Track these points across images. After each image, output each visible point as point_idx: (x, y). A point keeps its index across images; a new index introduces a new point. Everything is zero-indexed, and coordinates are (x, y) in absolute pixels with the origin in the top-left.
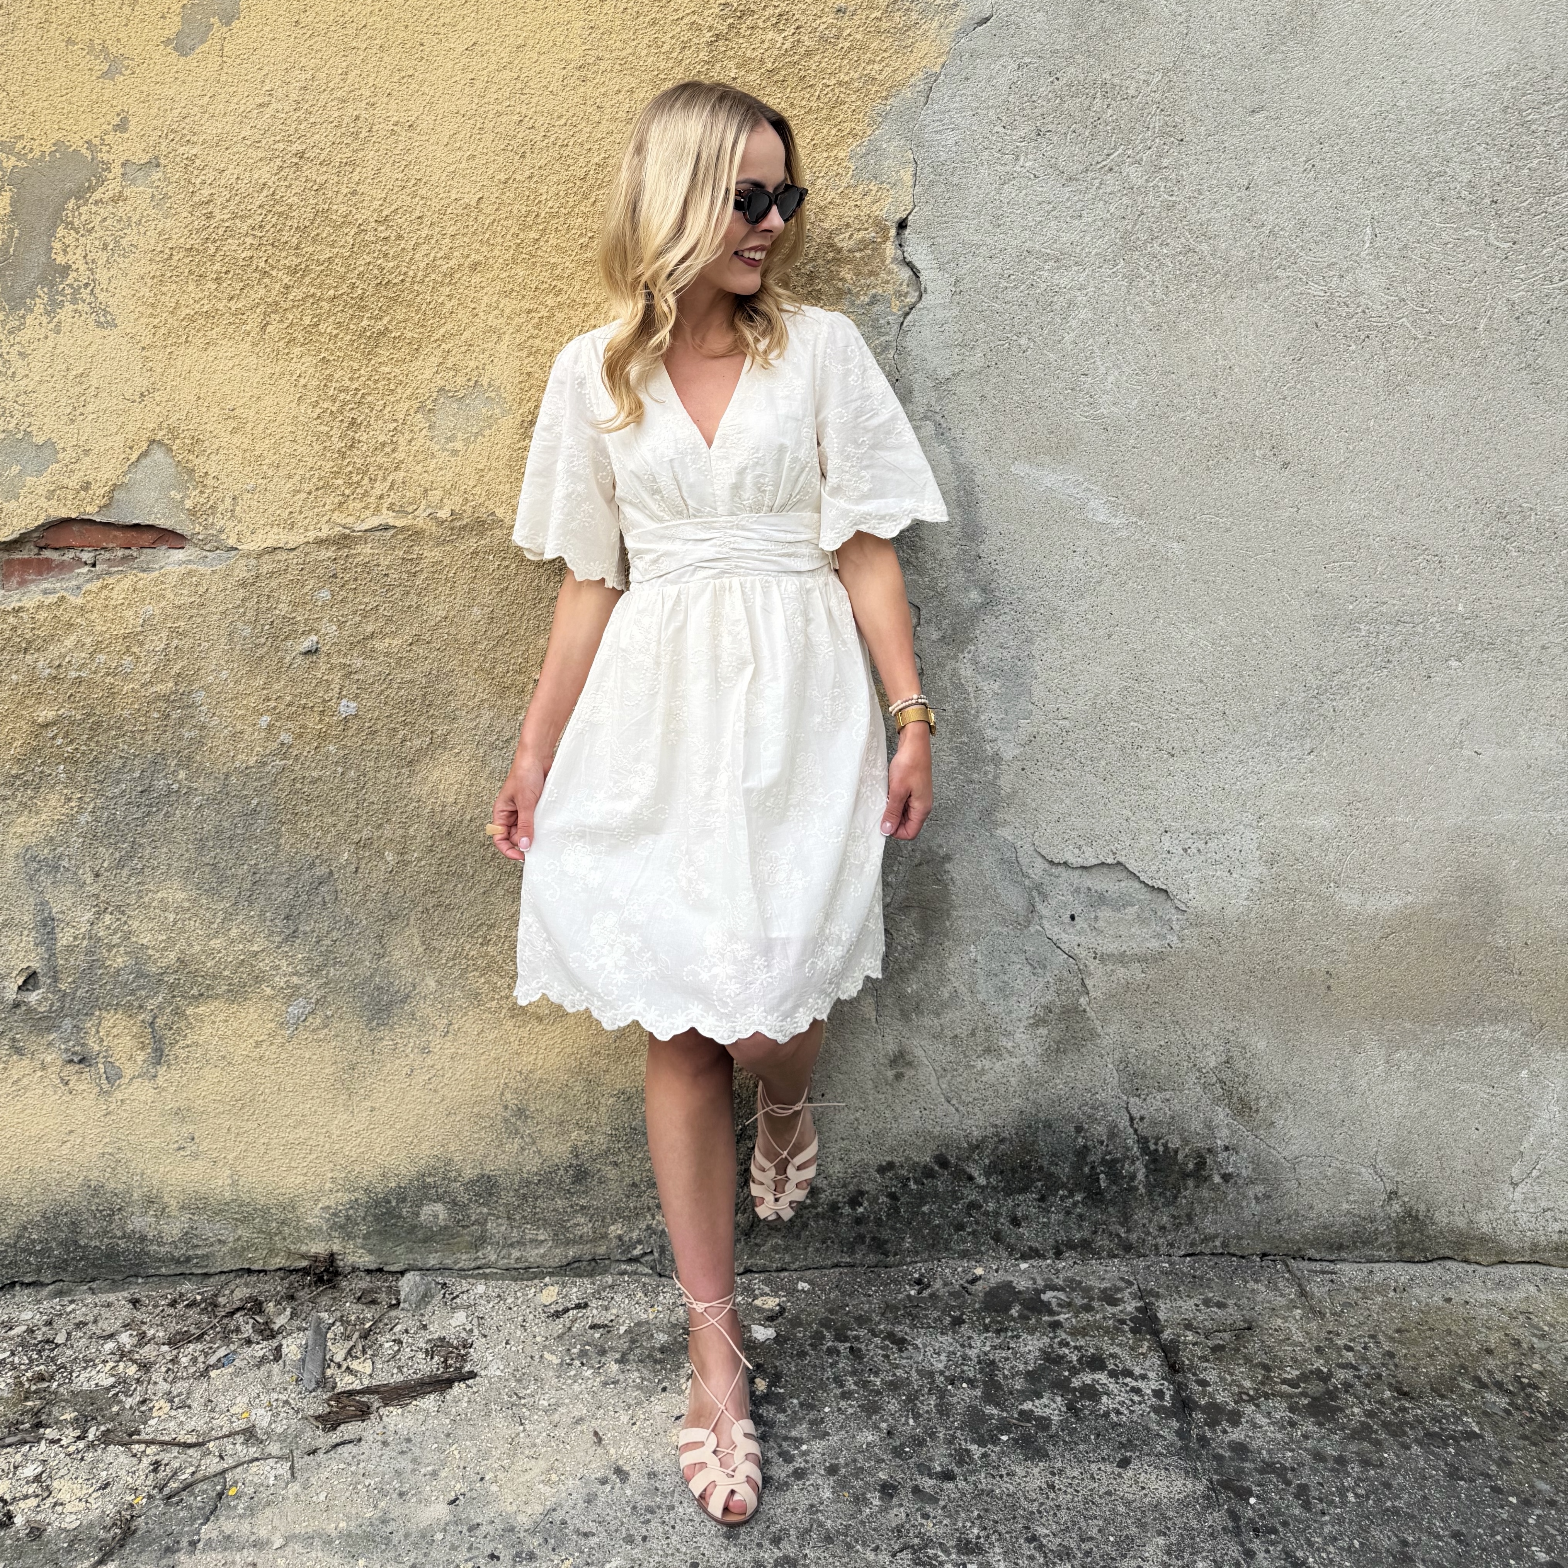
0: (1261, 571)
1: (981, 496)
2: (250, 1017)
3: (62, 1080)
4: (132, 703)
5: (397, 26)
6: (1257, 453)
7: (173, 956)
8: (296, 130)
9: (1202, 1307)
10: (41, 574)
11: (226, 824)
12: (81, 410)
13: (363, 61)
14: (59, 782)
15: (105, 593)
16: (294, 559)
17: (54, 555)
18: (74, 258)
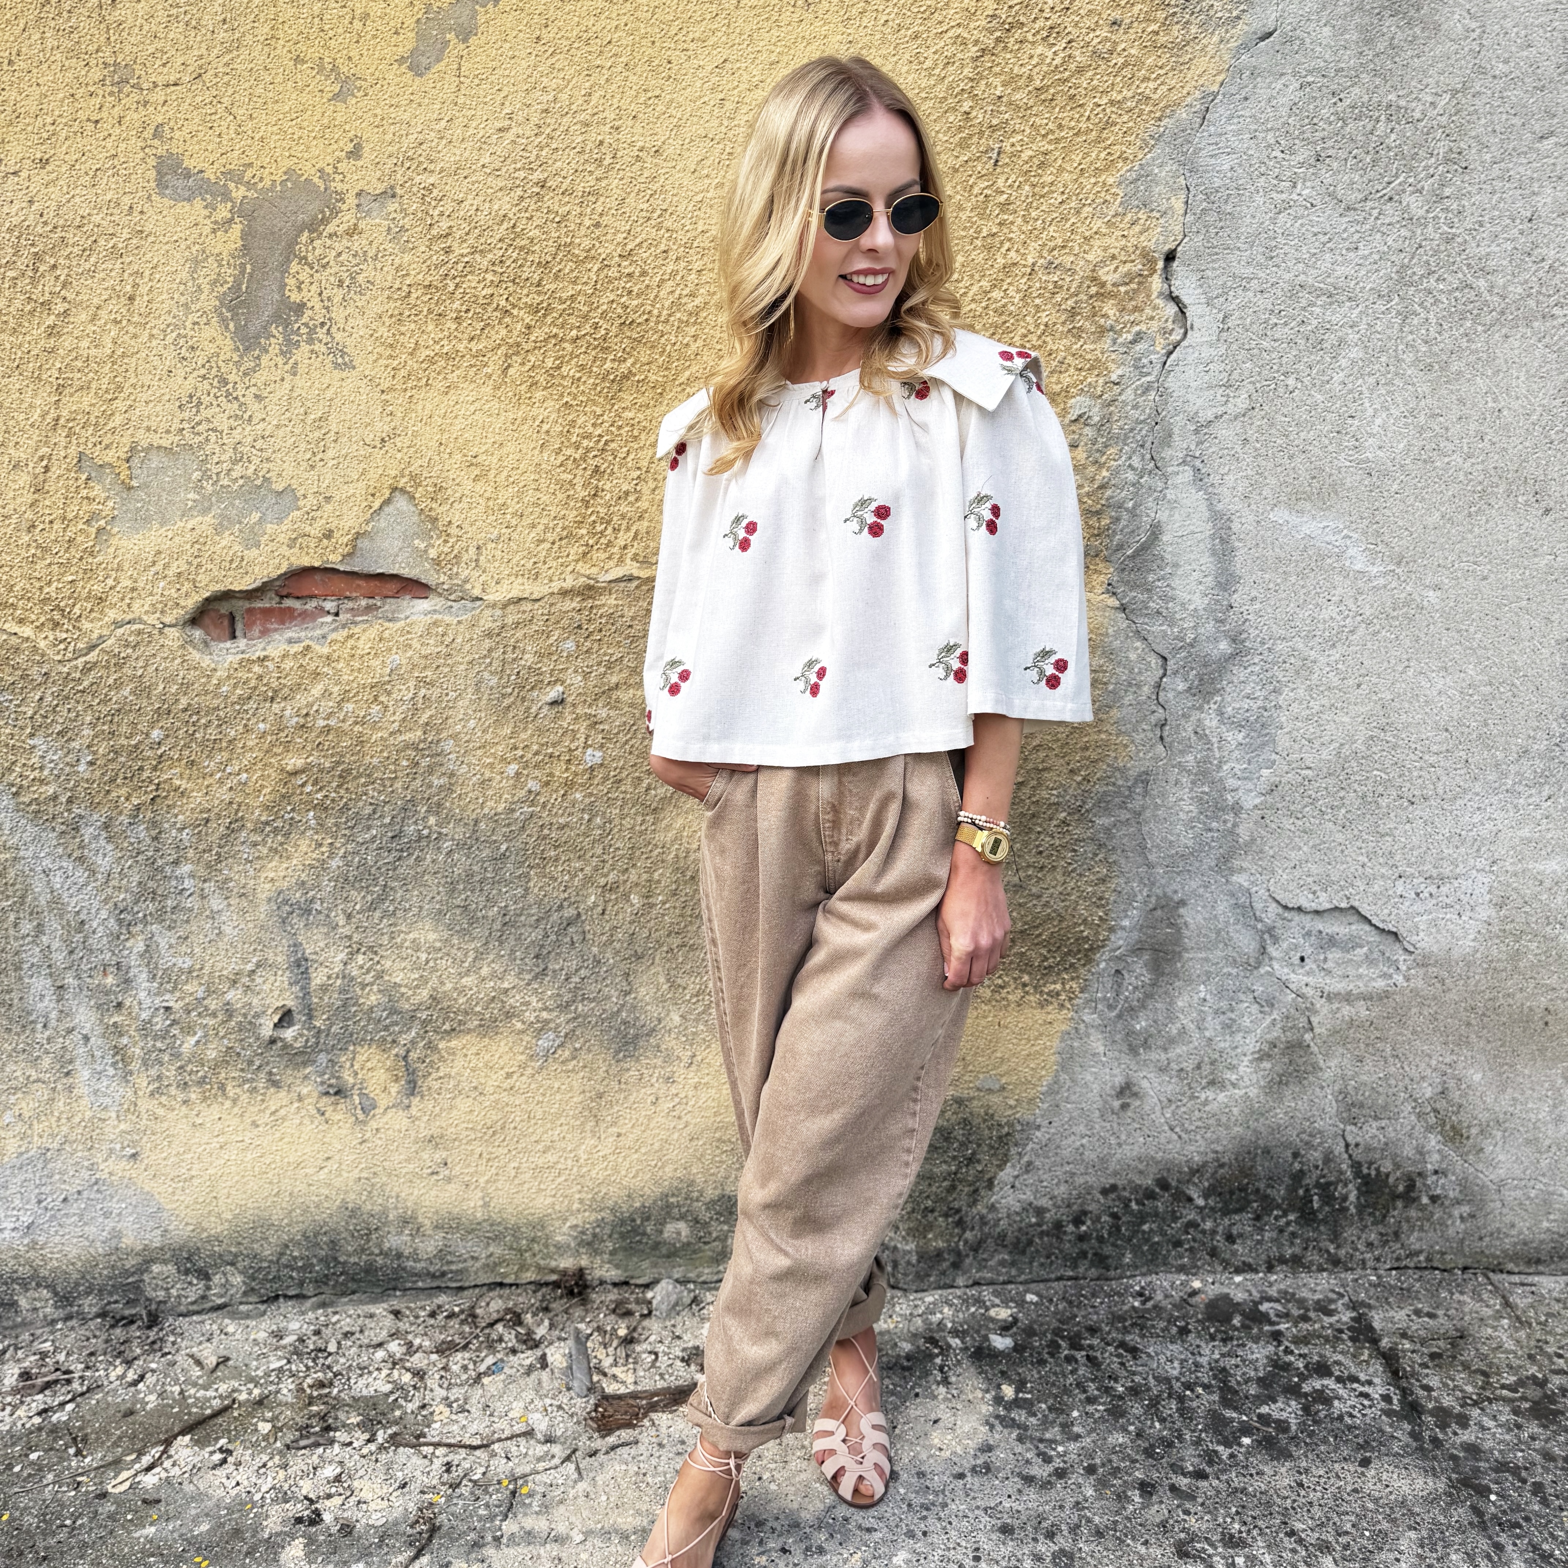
0: (1515, 619)
1: (1237, 544)
2: (501, 1050)
3: (319, 1110)
4: (382, 751)
5: (644, 42)
6: (1520, 499)
7: (424, 994)
8: (538, 156)
9: (1414, 1317)
10: (283, 623)
11: (475, 868)
12: (320, 456)
13: (607, 80)
14: (310, 828)
15: (351, 642)
16: (539, 610)
17: (296, 604)
18: (309, 295)
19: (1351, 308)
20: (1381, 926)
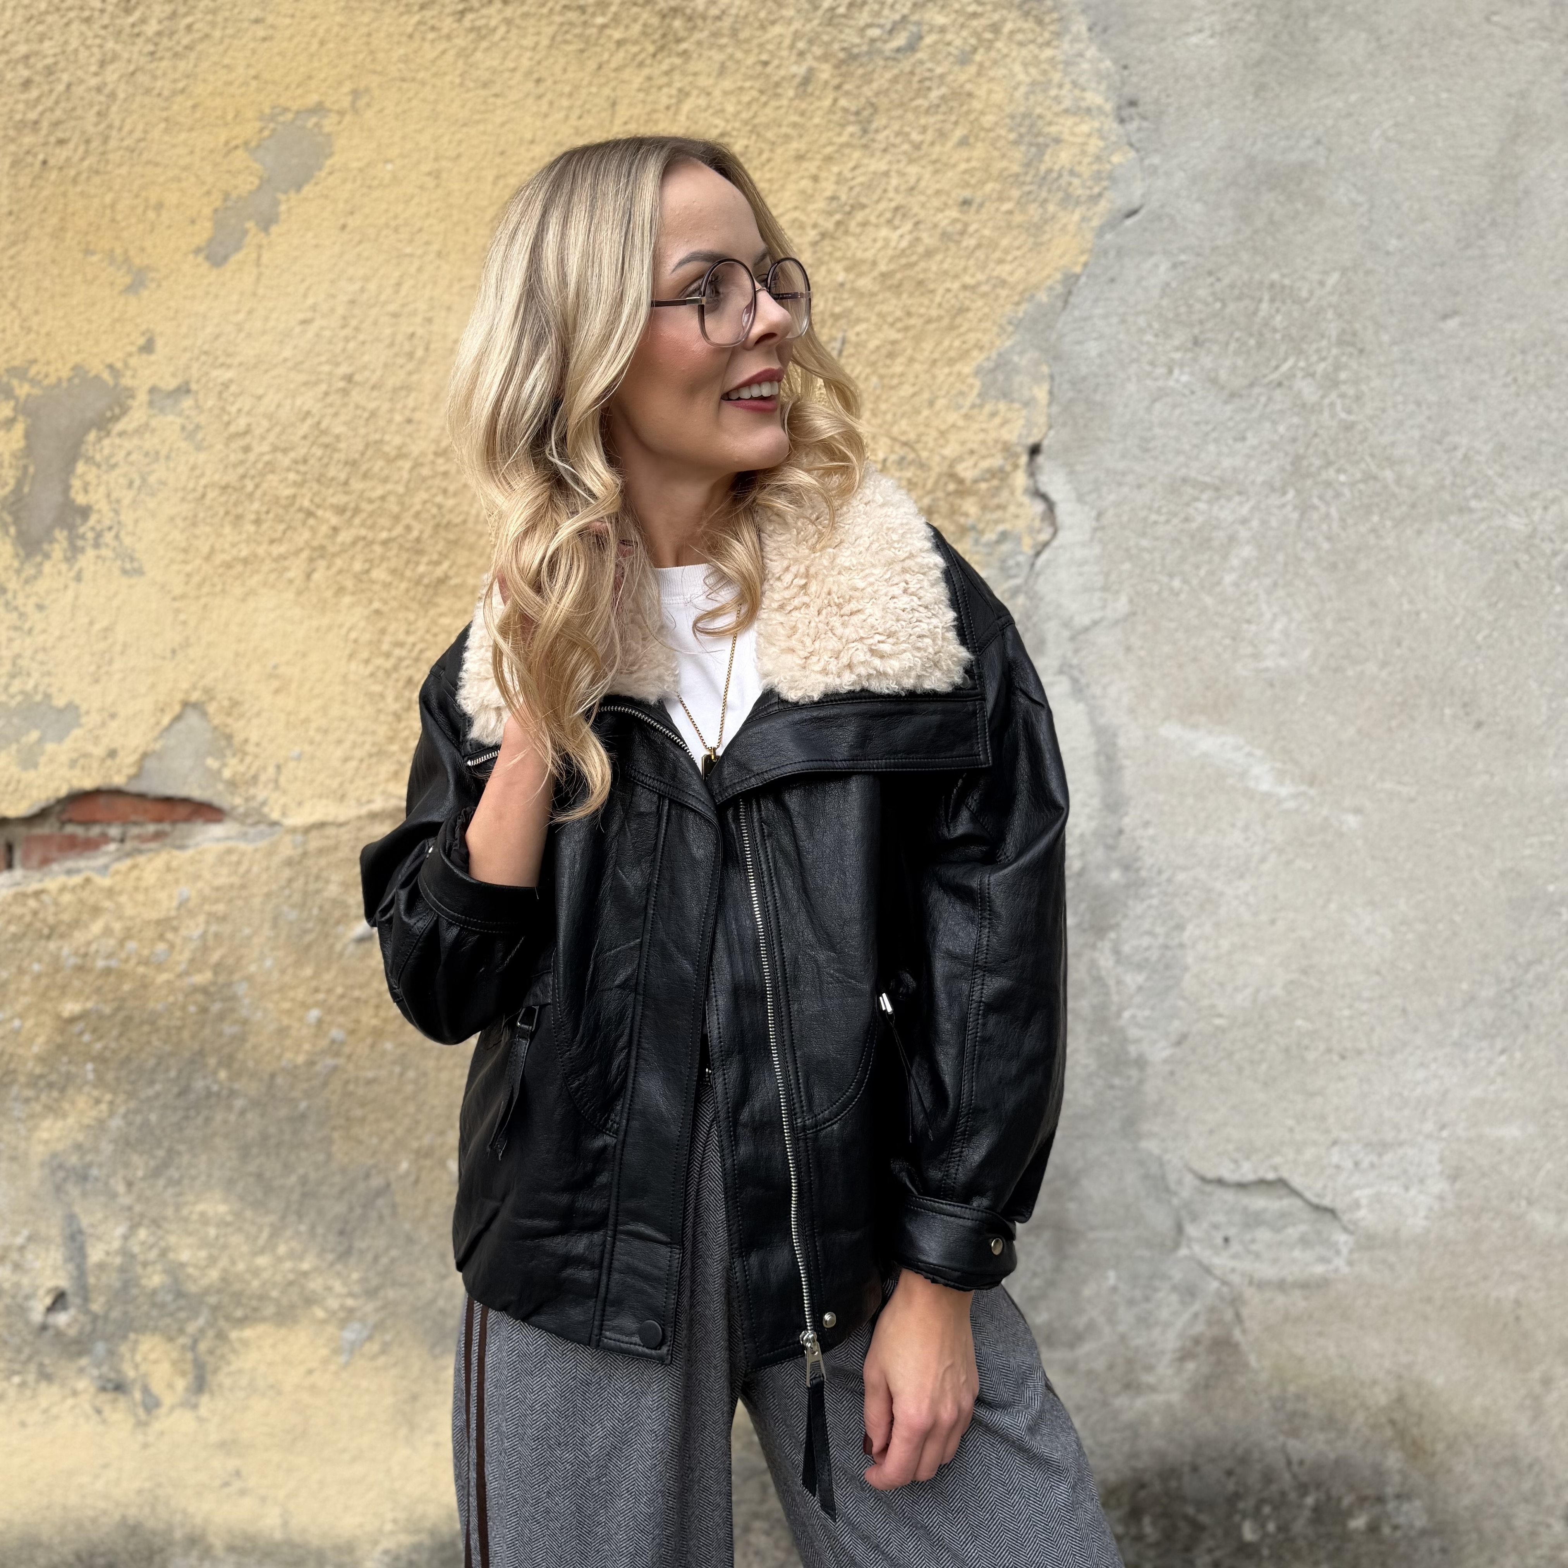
0: (1450, 847)
2: (300, 1342)
3: (95, 1408)
4: (167, 996)
6: (1446, 712)
7: (214, 1275)
10: (64, 852)
11: (271, 1130)
12: (105, 669)
14: (87, 1082)
15: (135, 873)
16: (345, 834)
17: (78, 831)
18: (96, 498)
19: (1241, 504)
20: (1315, 1200)
